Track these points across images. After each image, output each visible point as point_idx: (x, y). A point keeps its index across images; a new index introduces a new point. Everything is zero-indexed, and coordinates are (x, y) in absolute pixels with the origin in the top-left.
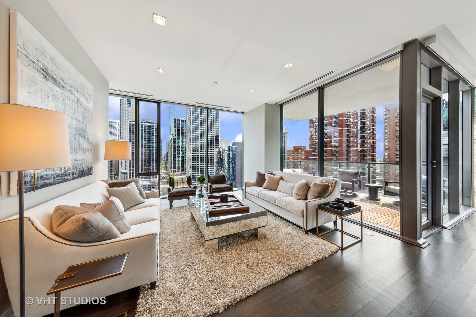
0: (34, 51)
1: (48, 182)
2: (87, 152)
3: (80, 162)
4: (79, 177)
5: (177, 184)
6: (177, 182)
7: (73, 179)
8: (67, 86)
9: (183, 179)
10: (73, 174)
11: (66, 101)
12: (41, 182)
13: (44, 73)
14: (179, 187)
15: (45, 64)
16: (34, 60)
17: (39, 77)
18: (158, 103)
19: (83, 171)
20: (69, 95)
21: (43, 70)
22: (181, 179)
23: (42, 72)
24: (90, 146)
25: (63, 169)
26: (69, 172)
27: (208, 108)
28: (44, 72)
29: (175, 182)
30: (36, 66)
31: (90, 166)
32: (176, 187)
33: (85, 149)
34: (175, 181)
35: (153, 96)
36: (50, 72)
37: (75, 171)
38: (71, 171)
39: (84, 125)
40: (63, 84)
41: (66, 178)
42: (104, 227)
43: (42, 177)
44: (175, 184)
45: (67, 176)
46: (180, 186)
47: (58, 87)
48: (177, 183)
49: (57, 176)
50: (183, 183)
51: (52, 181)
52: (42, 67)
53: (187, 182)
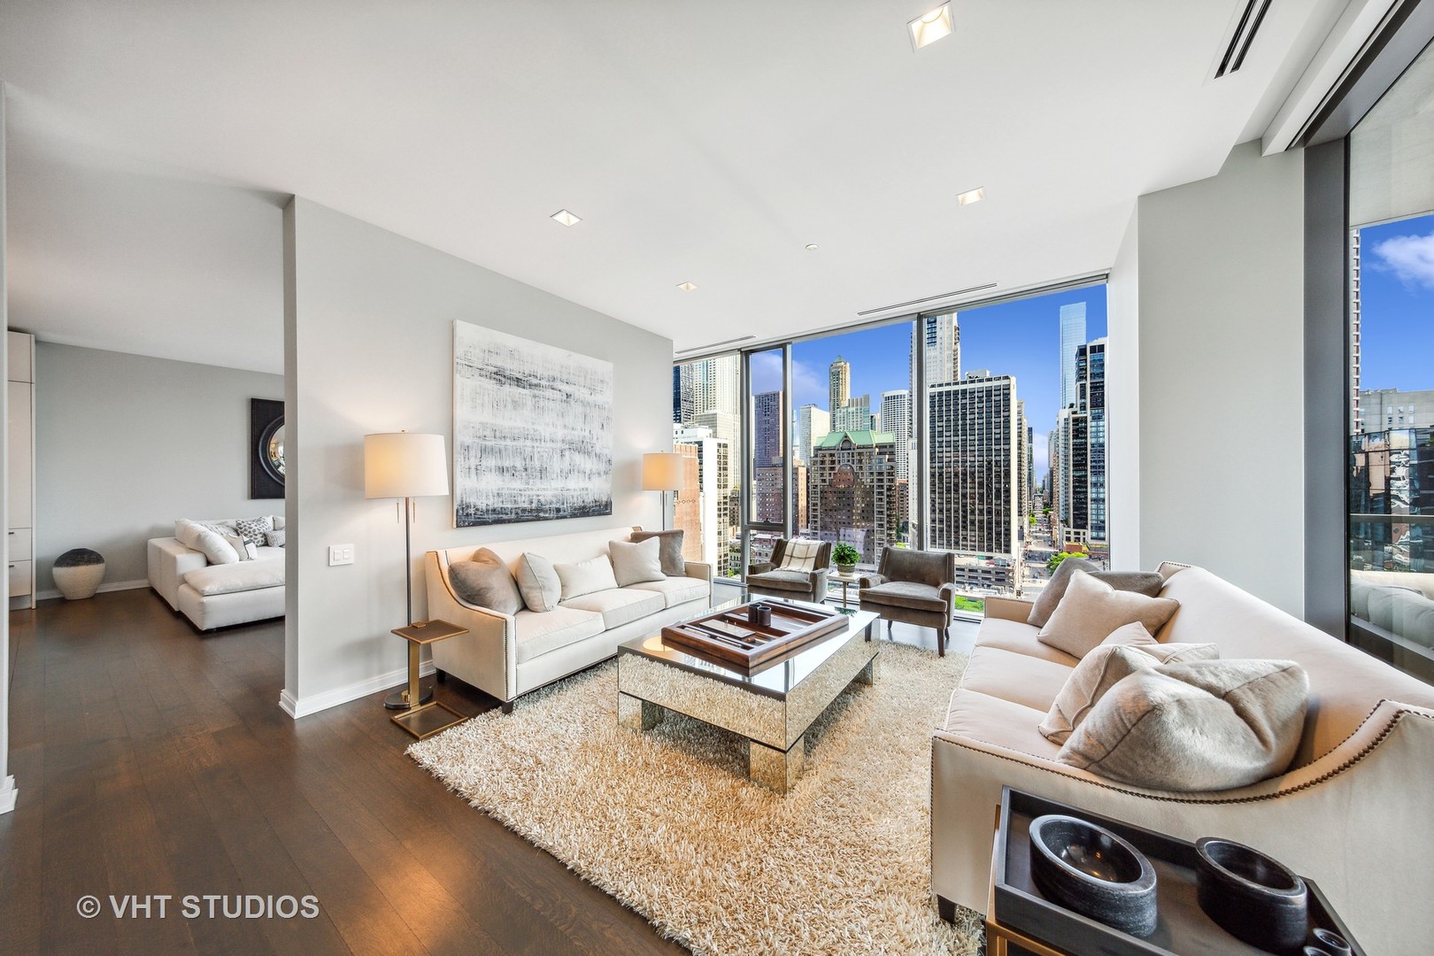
0: (482, 354)
1: (505, 517)
2: (593, 477)
3: (575, 494)
4: (574, 516)
5: (791, 559)
6: (792, 553)
7: (557, 518)
8: (543, 383)
9: (808, 549)
10: (558, 510)
11: (541, 404)
12: (492, 517)
13: (498, 377)
14: (791, 567)
15: (499, 365)
16: (480, 367)
17: (490, 385)
18: (783, 346)
19: (584, 507)
20: (549, 393)
21: (496, 373)
22: (805, 548)
23: (495, 376)
24: (602, 467)
25: (535, 502)
26: (548, 506)
28: (500, 376)
29: (786, 554)
30: (483, 373)
31: (605, 499)
32: (782, 566)
33: (588, 472)
34: (788, 551)
36: (507, 373)
37: (562, 506)
38: (554, 506)
39: (587, 434)
40: (534, 381)
41: (542, 515)
42: (475, 585)
43: (494, 510)
44: (786, 559)
45: (545, 512)
46: (795, 566)
47: (524, 388)
48: (791, 556)
49: (524, 510)
50: (806, 558)
51: (513, 516)
52: (496, 370)
53: (814, 559)
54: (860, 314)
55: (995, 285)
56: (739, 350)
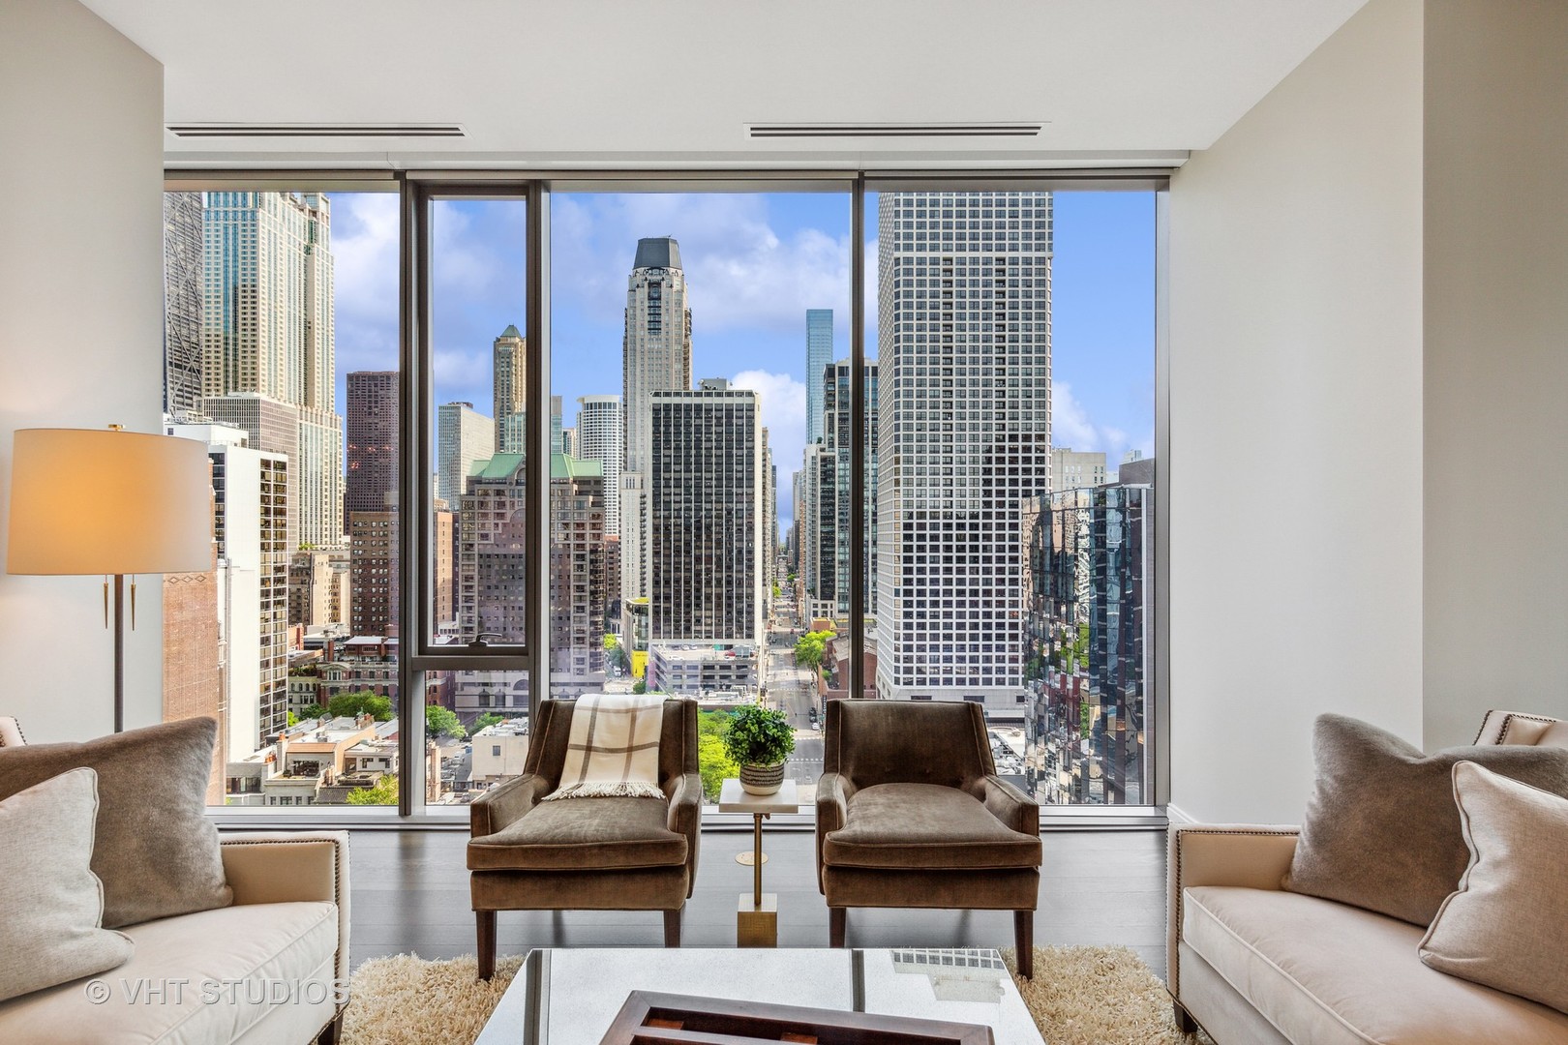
5: (587, 759)
6: (590, 740)
9: (634, 720)
14: (593, 785)
18: (530, 188)
22: (626, 721)
27: (861, 173)
29: (572, 741)
32: (566, 785)
34: (577, 736)
35: (453, 132)
44: (573, 759)
46: (604, 779)
48: (589, 748)
50: (630, 749)
53: (655, 751)
54: (758, 131)
55: (1030, 130)
56: (399, 174)
